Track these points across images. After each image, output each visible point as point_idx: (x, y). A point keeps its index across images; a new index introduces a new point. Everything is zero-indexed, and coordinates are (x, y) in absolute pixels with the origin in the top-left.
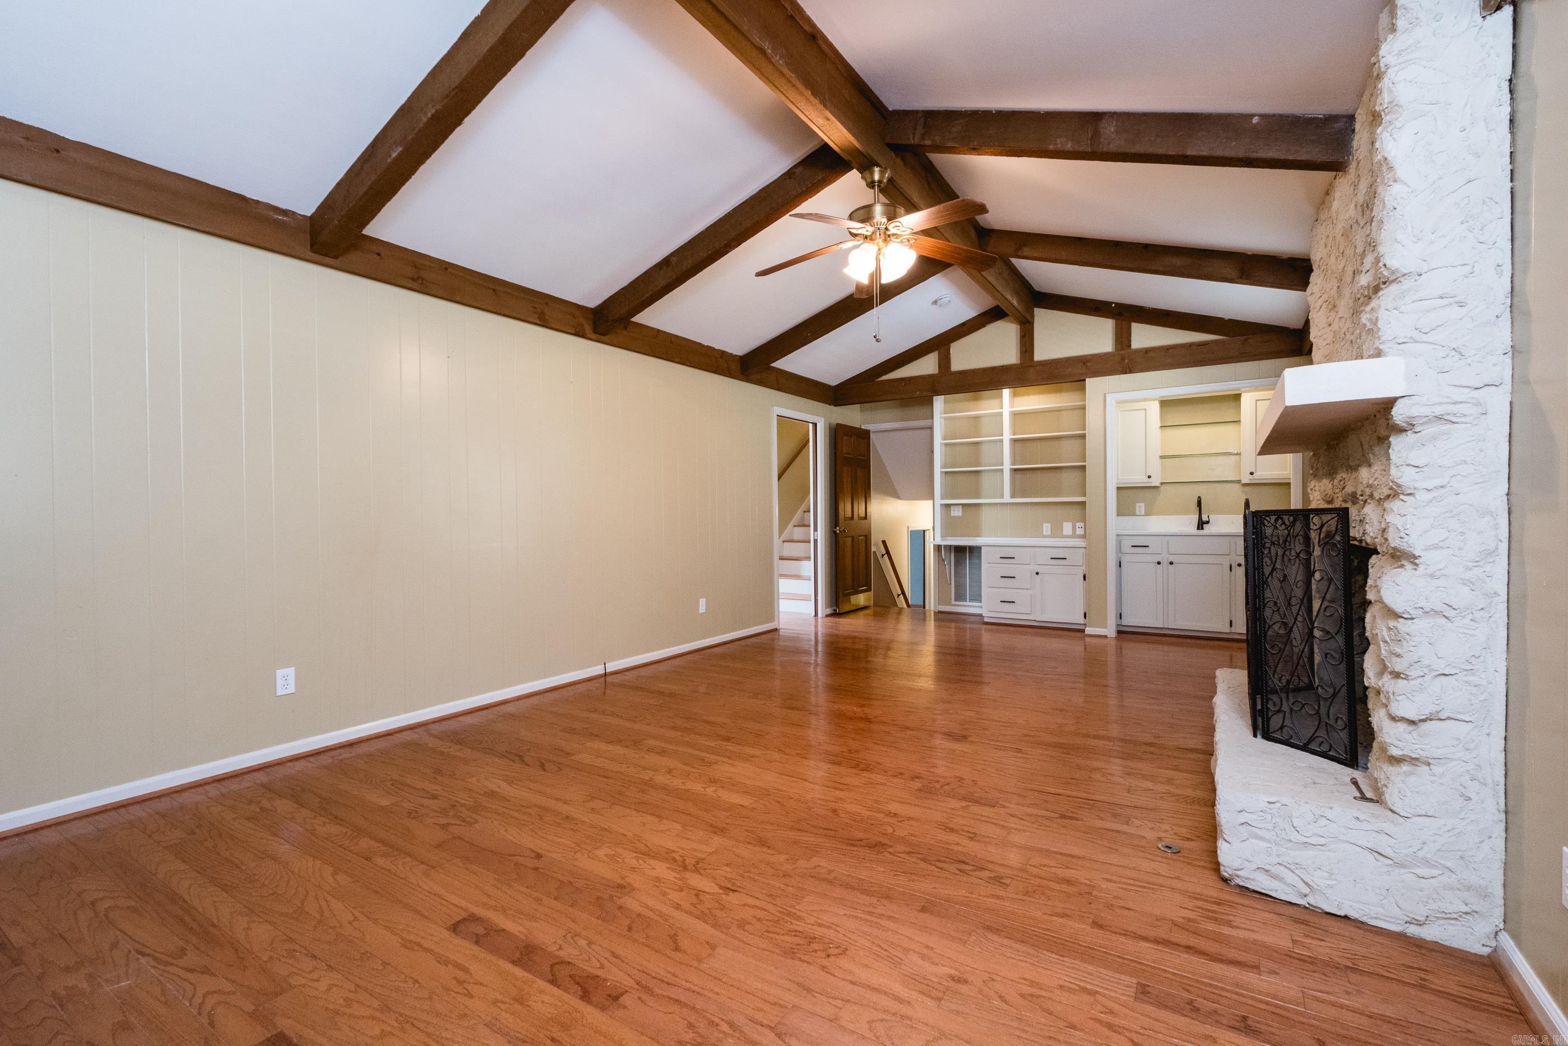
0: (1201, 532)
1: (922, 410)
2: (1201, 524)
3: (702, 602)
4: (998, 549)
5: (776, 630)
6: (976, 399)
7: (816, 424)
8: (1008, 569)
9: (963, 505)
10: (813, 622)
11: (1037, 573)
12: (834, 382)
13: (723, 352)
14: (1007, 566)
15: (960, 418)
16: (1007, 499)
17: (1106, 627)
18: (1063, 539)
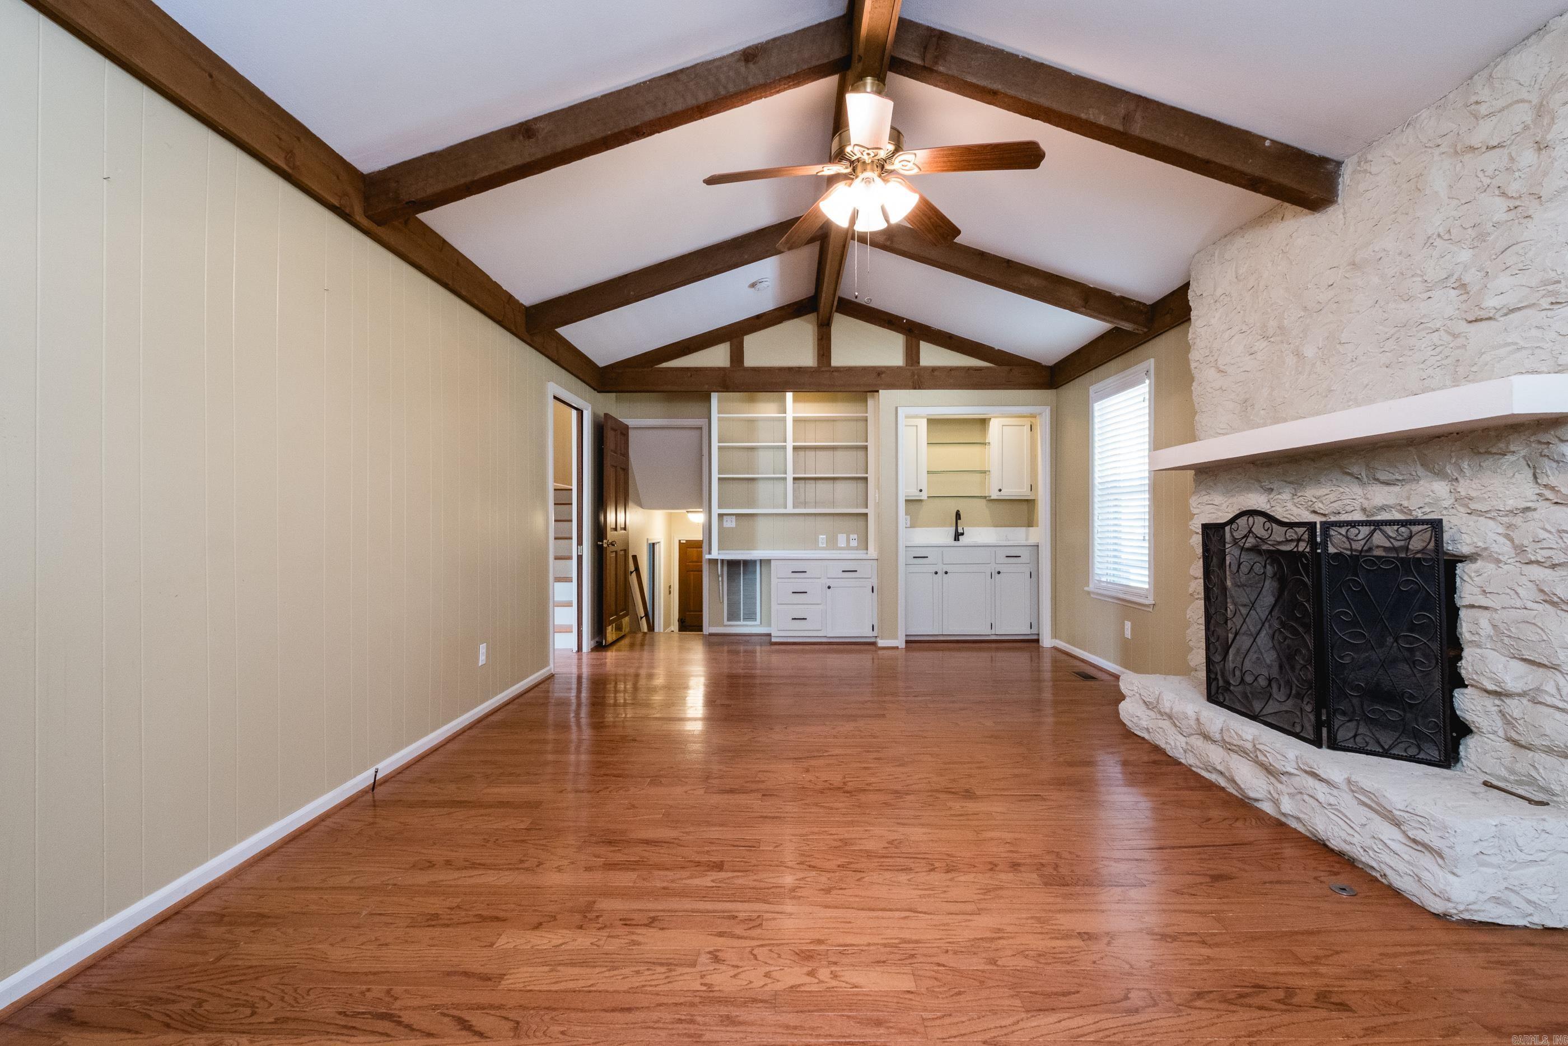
0: (957, 543)
1: (696, 407)
2: (957, 536)
3: (483, 648)
4: (790, 562)
5: (551, 677)
6: (752, 400)
7: (582, 412)
8: (800, 584)
9: (737, 515)
10: (575, 661)
11: (829, 587)
12: (601, 363)
13: (511, 296)
14: (800, 580)
15: (733, 419)
16: (790, 510)
17: (896, 638)
18: (839, 552)
